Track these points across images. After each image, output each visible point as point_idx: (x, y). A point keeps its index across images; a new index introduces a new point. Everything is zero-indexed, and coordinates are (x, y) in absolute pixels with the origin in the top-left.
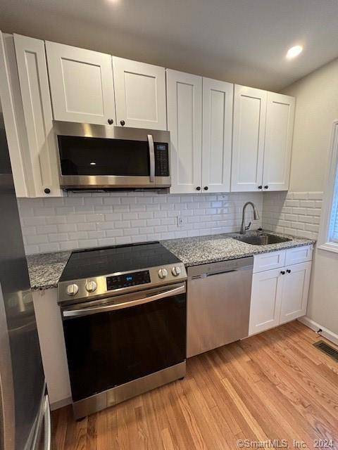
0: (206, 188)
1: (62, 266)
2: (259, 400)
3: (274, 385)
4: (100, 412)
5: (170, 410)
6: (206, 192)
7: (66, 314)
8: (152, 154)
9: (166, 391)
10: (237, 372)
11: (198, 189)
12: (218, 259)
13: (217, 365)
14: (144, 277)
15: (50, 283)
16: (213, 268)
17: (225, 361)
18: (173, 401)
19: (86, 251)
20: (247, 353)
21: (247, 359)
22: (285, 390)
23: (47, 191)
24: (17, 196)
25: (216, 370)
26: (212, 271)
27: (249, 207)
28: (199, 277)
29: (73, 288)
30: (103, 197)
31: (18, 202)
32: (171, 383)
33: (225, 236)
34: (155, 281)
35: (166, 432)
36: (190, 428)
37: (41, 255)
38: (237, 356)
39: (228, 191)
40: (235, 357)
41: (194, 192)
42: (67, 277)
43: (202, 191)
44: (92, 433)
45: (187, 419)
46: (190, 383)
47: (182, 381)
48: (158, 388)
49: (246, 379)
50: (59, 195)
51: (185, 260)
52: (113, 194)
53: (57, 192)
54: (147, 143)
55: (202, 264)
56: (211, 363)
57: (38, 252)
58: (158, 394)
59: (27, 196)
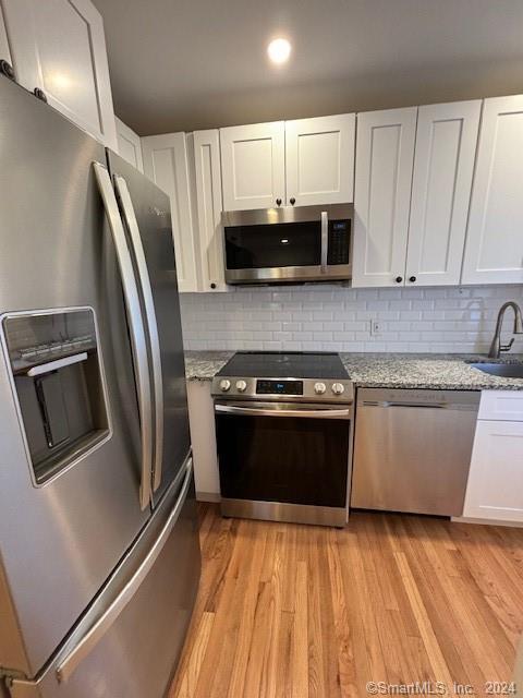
0: (413, 279)
1: (223, 364)
2: (444, 597)
3: (481, 593)
4: (244, 519)
5: (314, 549)
6: (412, 284)
7: (219, 407)
8: (325, 235)
9: (316, 532)
10: (424, 553)
11: (399, 280)
12: (410, 385)
13: (395, 534)
14: (296, 388)
15: (208, 376)
16: (399, 396)
17: (411, 535)
18: (320, 542)
19: (250, 353)
20: (453, 539)
21: (451, 546)
22: (500, 606)
23: (213, 286)
24: (180, 290)
25: (391, 540)
26: (396, 400)
27: (509, 310)
28: (374, 404)
29: (226, 384)
30: (273, 292)
31: (180, 297)
32: (325, 527)
33: (454, 356)
34: (307, 394)
35: (304, 565)
36: (332, 575)
37: (209, 352)
38: (434, 537)
39: (457, 283)
40: (429, 536)
41: (391, 285)
42: (223, 373)
43: (406, 283)
44: (234, 532)
45: (331, 567)
46: (350, 537)
47: (340, 531)
48: (309, 525)
49: (436, 567)
50: (224, 291)
51: (356, 378)
52: (284, 288)
53: (222, 287)
54: (320, 223)
55: (380, 387)
56: (387, 528)
57: (206, 348)
58: (305, 531)
59: (196, 291)
